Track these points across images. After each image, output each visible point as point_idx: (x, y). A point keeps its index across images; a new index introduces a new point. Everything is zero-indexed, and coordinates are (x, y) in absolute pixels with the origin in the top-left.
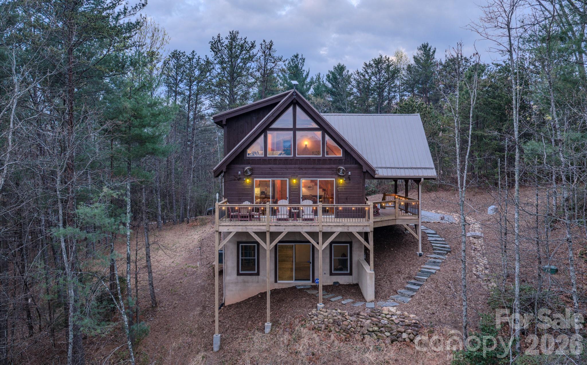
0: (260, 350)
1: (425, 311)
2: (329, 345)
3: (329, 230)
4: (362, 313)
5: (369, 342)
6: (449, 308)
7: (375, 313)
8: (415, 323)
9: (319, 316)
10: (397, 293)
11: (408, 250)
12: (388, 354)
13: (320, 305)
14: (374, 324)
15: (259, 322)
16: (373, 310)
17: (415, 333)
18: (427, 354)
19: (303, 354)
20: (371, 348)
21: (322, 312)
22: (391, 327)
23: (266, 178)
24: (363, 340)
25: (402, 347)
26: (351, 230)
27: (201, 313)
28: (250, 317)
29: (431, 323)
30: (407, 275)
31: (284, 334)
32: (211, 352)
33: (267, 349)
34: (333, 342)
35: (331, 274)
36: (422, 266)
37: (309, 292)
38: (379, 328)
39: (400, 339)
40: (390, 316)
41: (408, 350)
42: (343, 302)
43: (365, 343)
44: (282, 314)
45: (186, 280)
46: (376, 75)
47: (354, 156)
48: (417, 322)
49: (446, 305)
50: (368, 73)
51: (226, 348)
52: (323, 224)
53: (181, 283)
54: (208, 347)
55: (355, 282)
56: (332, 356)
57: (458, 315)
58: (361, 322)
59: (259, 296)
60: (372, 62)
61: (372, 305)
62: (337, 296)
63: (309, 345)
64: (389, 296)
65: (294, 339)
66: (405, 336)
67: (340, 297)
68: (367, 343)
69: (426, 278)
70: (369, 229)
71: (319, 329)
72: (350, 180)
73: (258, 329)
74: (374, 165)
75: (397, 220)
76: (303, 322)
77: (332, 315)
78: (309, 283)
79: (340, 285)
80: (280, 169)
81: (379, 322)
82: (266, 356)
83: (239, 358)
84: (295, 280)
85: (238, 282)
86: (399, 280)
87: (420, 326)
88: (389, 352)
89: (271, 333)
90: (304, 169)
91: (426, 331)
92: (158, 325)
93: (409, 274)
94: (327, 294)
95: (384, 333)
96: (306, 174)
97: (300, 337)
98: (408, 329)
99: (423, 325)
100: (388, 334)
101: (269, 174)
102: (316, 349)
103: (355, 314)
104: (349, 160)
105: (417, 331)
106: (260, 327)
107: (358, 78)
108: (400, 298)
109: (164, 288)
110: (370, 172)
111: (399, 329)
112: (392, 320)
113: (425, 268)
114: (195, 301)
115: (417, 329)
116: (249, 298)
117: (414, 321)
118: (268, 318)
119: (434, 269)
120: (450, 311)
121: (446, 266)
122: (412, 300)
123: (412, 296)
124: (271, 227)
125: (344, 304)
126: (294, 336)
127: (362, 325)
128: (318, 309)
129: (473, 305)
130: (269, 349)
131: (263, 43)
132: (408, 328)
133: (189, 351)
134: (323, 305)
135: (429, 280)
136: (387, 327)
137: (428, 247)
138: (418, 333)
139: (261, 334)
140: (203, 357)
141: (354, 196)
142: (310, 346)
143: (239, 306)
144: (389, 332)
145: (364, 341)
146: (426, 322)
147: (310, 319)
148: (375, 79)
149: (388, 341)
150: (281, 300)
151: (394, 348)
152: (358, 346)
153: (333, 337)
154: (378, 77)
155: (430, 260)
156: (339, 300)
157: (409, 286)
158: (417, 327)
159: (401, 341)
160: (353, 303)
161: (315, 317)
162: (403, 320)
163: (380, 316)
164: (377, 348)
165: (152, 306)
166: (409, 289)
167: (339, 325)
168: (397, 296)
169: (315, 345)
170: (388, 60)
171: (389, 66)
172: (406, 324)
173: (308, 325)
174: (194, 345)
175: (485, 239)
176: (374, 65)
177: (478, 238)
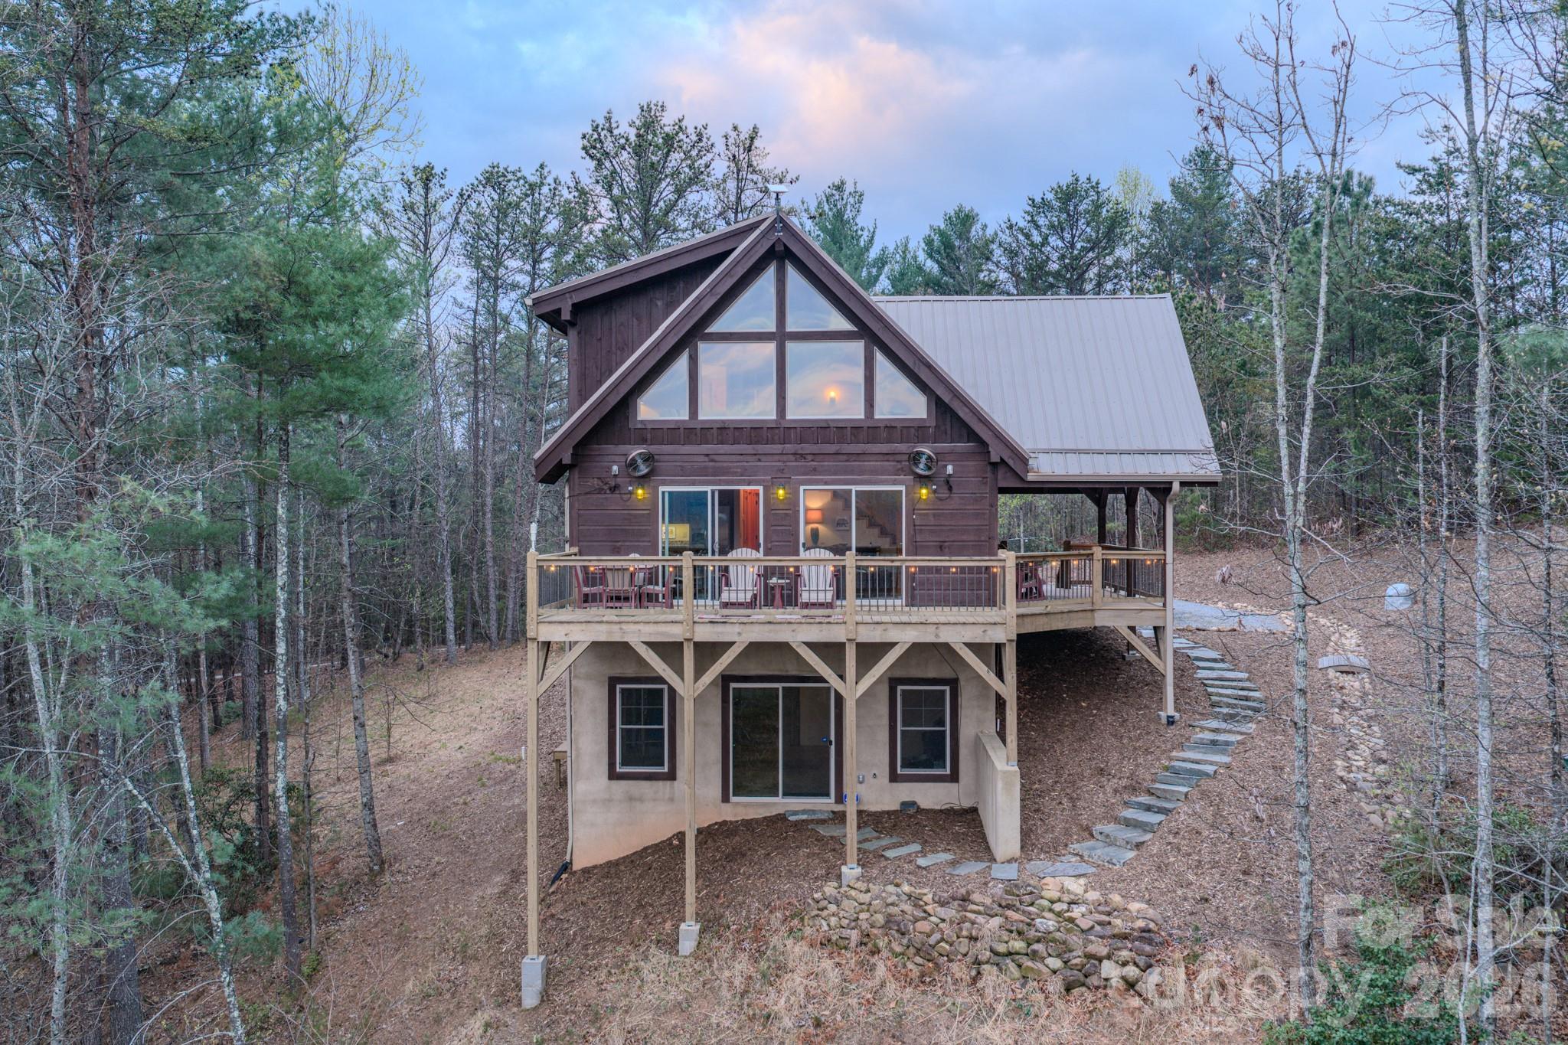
0: (658, 1008)
1: (1179, 892)
2: (869, 996)
3: (877, 636)
4: (976, 897)
5: (994, 988)
6: (1254, 881)
7: (1017, 897)
8: (1143, 930)
9: (846, 903)
10: (1092, 836)
11: (1132, 705)
12: (1054, 1028)
13: (851, 870)
14: (1011, 932)
15: (665, 921)
16: (1011, 887)
17: (1142, 961)
18: (1181, 1031)
19: (787, 1023)
20: (1000, 1008)
21: (853, 893)
22: (1064, 943)
23: (693, 483)
24: (974, 980)
25: (1099, 1005)
26: (945, 636)
27: (504, 892)
28: (641, 906)
29: (1197, 929)
30: (1124, 782)
31: (734, 957)
32: (515, 1010)
33: (680, 1004)
34: (883, 985)
35: (894, 778)
36: (1174, 754)
37: (822, 831)
38: (1029, 945)
39: (1094, 980)
40: (1065, 906)
41: (1120, 1015)
42: (922, 862)
43: (981, 993)
44: (735, 898)
45: (480, 796)
46: (1062, 230)
47: (961, 415)
48: (1152, 925)
49: (1245, 873)
50: (1038, 227)
51: (560, 998)
52: (859, 618)
53: (465, 803)
54: (508, 993)
55: (966, 804)
56: (876, 1029)
57: (1285, 907)
58: (973, 923)
59: (675, 842)
60: (1050, 196)
61: (1011, 872)
62: (907, 843)
63: (807, 994)
64: (1066, 845)
65: (764, 976)
66: (1108, 968)
67: (915, 847)
68: (989, 991)
69: (1185, 789)
70: (1006, 638)
71: (842, 943)
72: (950, 489)
73: (658, 942)
74: (1024, 442)
75: (1097, 615)
76: (796, 921)
77: (884, 899)
78: (827, 803)
79: (920, 810)
80: (733, 458)
81: (1029, 925)
82: (675, 1027)
83: (593, 1031)
84: (785, 794)
85: (610, 800)
86: (1098, 795)
87: (1159, 940)
88: (1058, 1021)
89: (695, 956)
90: (810, 457)
91: (1177, 955)
92: (376, 926)
93: (1131, 777)
94: (878, 838)
95: (1043, 959)
96: (815, 471)
97: (781, 968)
98: (1119, 949)
99: (1170, 935)
100: (1055, 963)
101: (703, 472)
102: (827, 1008)
103: (954, 899)
104: (948, 428)
105: (1149, 956)
106: (667, 935)
107: (1010, 240)
108: (1101, 852)
109: (415, 818)
110: (1011, 462)
111: (1092, 949)
112: (1072, 920)
113: (1184, 760)
114: (495, 856)
115: (1148, 948)
116: (646, 849)
117: (1141, 924)
118: (690, 908)
119: (1212, 763)
120: (1259, 892)
121: (1250, 753)
122: (1136, 858)
123: (1139, 846)
124: (698, 629)
125: (925, 868)
126: (763, 965)
127: (974, 933)
128: (844, 883)
129: (1337, 876)
130: (684, 1005)
131: (733, 134)
132: (1120, 945)
133: (451, 1006)
134: (860, 870)
135: (1195, 794)
136: (1054, 941)
137: (1194, 697)
138: (1153, 961)
139: (665, 958)
140: (487, 1025)
141: (964, 538)
142: (809, 997)
143: (613, 870)
144: (1059, 956)
145: (980, 985)
146: (1179, 927)
147: (816, 912)
148: (1060, 244)
149: (1055, 985)
150: (736, 855)
151: (1074, 1009)
152: (959, 1001)
153: (881, 971)
154: (1067, 236)
155: (1201, 735)
156: (910, 855)
157: (1130, 813)
158: (1150, 942)
159: (1097, 988)
160: (954, 863)
161: (833, 908)
162: (1106, 918)
163: (1032, 904)
164: (1020, 1008)
165: (371, 870)
166: (1129, 823)
167: (903, 934)
168: (1091, 843)
169: (826, 994)
170: (1096, 187)
171: (1098, 206)
172: (1116, 931)
173: (808, 931)
174: (471, 986)
175: (1378, 677)
176: (1056, 204)
177: (1349, 671)
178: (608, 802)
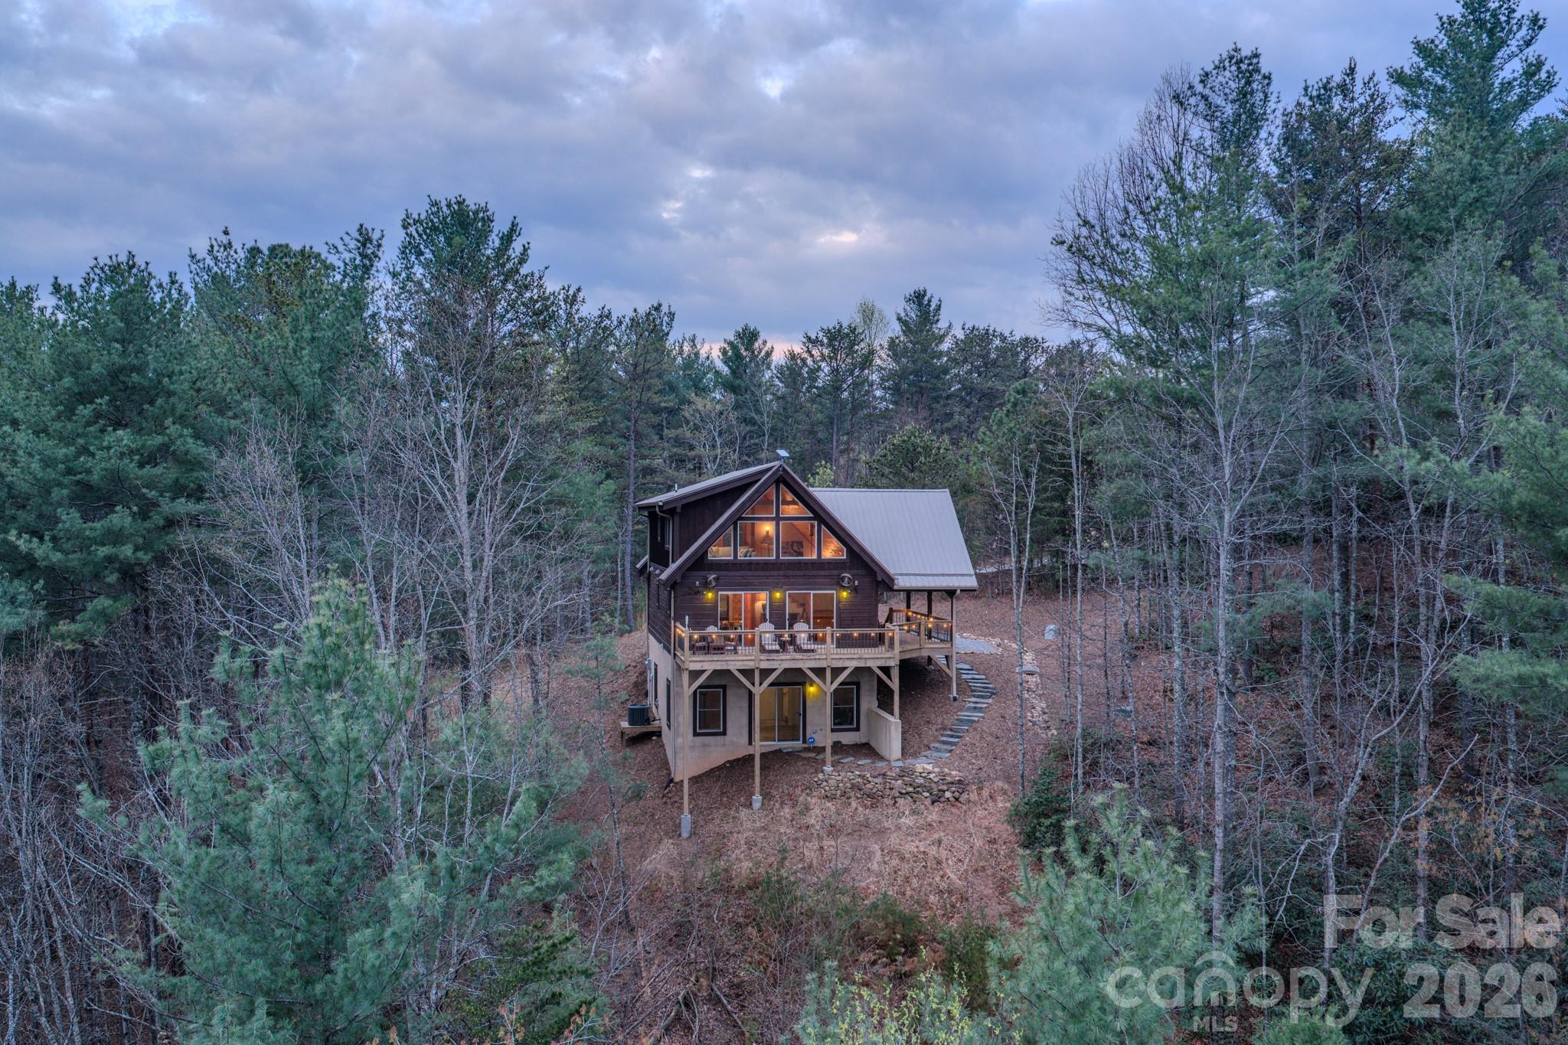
0: (754, 829)
1: (970, 766)
2: (851, 813)
3: (840, 664)
4: (888, 773)
5: (903, 806)
6: (999, 761)
7: (904, 773)
8: (959, 780)
9: (830, 781)
11: (940, 691)
12: (929, 816)
13: (828, 769)
14: (906, 785)
16: (902, 769)
17: (960, 790)
19: (818, 826)
20: (907, 812)
21: (832, 776)
22: (929, 786)
23: (736, 590)
24: (894, 804)
25: (946, 807)
26: (869, 664)
29: (979, 778)
30: (940, 726)
31: (782, 807)
32: (680, 838)
33: (763, 826)
34: (856, 809)
35: (835, 729)
36: (959, 713)
37: (804, 754)
38: (915, 788)
39: (942, 798)
40: (926, 774)
41: (954, 810)
42: (858, 762)
43: (898, 807)
44: (775, 783)
48: (961, 778)
49: (995, 757)
51: (702, 831)
52: (832, 656)
54: (675, 830)
55: (864, 741)
56: (857, 824)
58: (890, 783)
60: (821, 334)
61: (899, 763)
62: (848, 757)
63: (823, 815)
64: (921, 752)
65: (800, 812)
66: (948, 794)
67: (853, 758)
68: (901, 806)
69: (966, 728)
70: (893, 663)
71: (833, 796)
72: (857, 592)
73: (742, 804)
74: (891, 571)
75: (922, 651)
76: (808, 790)
77: (848, 778)
78: (798, 744)
79: (843, 745)
80: (754, 578)
81: (913, 782)
84: (781, 740)
85: (698, 746)
86: (930, 732)
87: (965, 783)
88: (930, 814)
89: (762, 808)
90: (791, 577)
91: (973, 788)
93: (942, 724)
94: (836, 755)
95: (921, 793)
96: (794, 584)
97: (807, 809)
98: (951, 787)
99: (969, 781)
100: (926, 794)
101: (740, 584)
102: (833, 820)
103: (879, 775)
104: (856, 562)
105: (963, 788)
106: (747, 800)
108: (936, 754)
110: (886, 581)
111: (940, 788)
112: (930, 778)
113: (964, 715)
115: (962, 786)
116: (713, 769)
117: (957, 778)
118: (757, 789)
119: (976, 716)
121: (991, 711)
122: (951, 755)
123: (950, 750)
124: (758, 662)
125: (861, 765)
126: (798, 808)
127: (891, 787)
128: (827, 773)
130: (766, 827)
132: (951, 785)
134: (833, 768)
135: (971, 729)
136: (924, 786)
137: (965, 688)
138: (964, 790)
139: (749, 810)
140: (673, 844)
141: (863, 615)
142: (824, 817)
143: (699, 779)
144: (927, 791)
145: (897, 805)
146: (972, 778)
147: (817, 785)
149: (928, 802)
150: (774, 765)
151: (936, 809)
152: (890, 811)
153: (854, 804)
155: (970, 704)
157: (945, 738)
158: (962, 784)
159: (944, 801)
160: (872, 762)
161: (825, 783)
162: (943, 777)
163: (912, 774)
164: (914, 811)
166: (944, 743)
167: (860, 789)
168: (930, 750)
169: (832, 815)
170: (854, 332)
172: (948, 781)
173: (815, 793)
175: (1041, 676)
176: (825, 341)
177: (1031, 674)
178: (692, 748)
